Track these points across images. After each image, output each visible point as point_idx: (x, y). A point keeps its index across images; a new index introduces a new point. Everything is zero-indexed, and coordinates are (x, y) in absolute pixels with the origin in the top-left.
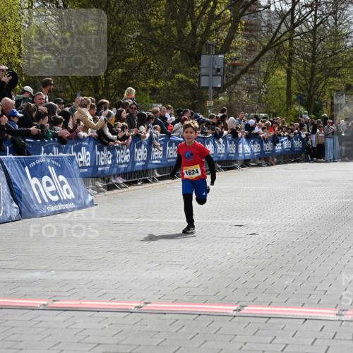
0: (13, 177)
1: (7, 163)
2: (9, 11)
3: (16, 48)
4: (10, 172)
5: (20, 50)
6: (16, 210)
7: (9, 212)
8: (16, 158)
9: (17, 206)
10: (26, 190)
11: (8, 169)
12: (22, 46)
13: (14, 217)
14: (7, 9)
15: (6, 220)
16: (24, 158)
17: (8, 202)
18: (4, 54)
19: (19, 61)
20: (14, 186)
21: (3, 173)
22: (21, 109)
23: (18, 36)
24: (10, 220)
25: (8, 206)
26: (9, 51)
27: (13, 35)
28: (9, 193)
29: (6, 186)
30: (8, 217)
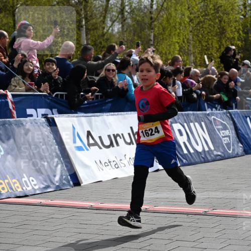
0: (239, 125)
1: (234, 115)
2: (231, 7)
3: (236, 33)
4: (236, 122)
5: (240, 34)
6: (241, 148)
7: (236, 150)
8: (240, 112)
9: (242, 146)
10: (248, 134)
11: (235, 119)
12: (241, 32)
13: (240, 154)
14: (230, 6)
15: (234, 155)
16: (246, 112)
17: (236, 142)
18: (228, 38)
19: (239, 43)
20: (240, 131)
21: (232, 122)
22: (243, 77)
23: (238, 25)
24: (237, 156)
25: (236, 146)
26: (232, 36)
27: (234, 24)
28: (235, 136)
29: (234, 132)
30: (236, 153)
